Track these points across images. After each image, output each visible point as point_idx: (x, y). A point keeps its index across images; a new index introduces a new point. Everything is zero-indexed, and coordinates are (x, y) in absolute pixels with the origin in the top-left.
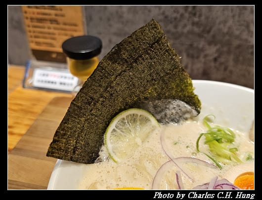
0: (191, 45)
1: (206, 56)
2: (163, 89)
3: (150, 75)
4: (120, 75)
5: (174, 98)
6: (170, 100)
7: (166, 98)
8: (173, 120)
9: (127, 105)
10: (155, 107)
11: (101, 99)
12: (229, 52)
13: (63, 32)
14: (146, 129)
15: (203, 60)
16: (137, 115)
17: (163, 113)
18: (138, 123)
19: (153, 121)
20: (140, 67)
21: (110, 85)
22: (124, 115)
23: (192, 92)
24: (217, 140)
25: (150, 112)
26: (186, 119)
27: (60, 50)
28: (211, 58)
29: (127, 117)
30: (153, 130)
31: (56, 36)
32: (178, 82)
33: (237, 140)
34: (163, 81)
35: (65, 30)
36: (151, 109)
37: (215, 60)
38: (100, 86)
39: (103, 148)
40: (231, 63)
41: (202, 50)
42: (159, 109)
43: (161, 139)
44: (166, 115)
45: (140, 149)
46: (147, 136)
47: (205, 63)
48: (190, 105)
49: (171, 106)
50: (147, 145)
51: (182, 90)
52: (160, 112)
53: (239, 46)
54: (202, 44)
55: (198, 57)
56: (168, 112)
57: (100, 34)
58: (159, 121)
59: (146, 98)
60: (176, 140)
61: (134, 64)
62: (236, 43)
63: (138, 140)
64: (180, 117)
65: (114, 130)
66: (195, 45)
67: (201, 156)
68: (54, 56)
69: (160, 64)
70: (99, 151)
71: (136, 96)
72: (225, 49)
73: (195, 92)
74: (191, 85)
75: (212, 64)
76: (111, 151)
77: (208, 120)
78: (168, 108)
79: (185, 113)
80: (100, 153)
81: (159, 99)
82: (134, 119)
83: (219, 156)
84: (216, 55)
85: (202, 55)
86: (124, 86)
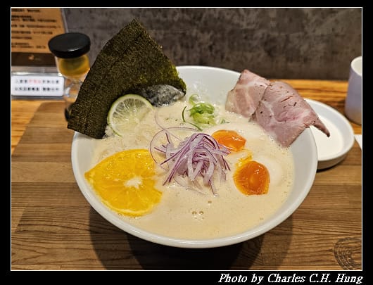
0: (184, 34)
1: (200, 45)
2: (152, 75)
3: (139, 63)
4: (114, 64)
5: (163, 83)
6: (160, 85)
7: (156, 84)
8: (164, 103)
9: (123, 91)
10: (148, 92)
11: (102, 86)
12: (223, 39)
13: (39, 29)
14: (142, 111)
15: (198, 50)
16: (133, 100)
17: (155, 98)
18: (135, 106)
19: (148, 104)
20: (130, 58)
21: (107, 74)
22: (122, 100)
23: (177, 77)
24: (200, 112)
25: (144, 97)
26: (176, 101)
27: (47, 50)
28: (207, 46)
29: (125, 101)
30: (148, 112)
31: (32, 35)
32: (164, 68)
33: (216, 112)
34: (151, 68)
35: (42, 27)
36: (145, 94)
37: (211, 48)
38: (100, 74)
39: (108, 127)
40: (227, 50)
41: (196, 38)
42: (152, 94)
43: (155, 117)
44: (158, 99)
45: (138, 126)
46: (144, 117)
47: (201, 52)
48: (177, 88)
49: (162, 91)
50: (144, 122)
51: (169, 76)
52: (153, 97)
53: (232, 32)
54: (195, 32)
55: (192, 47)
56: (160, 96)
57: (82, 28)
58: (153, 104)
59: (139, 85)
60: (168, 116)
61: (125, 55)
62: (229, 28)
63: (137, 120)
64: (170, 99)
65: (115, 113)
66: (188, 33)
67: (187, 125)
68: (31, 58)
69: (146, 53)
70: (104, 130)
71: (130, 83)
72: (219, 35)
73: (180, 76)
74: (175, 70)
75: (209, 53)
76: (114, 129)
77: (192, 99)
78: (160, 93)
79: (174, 95)
80: (106, 132)
81: (151, 85)
82: (130, 103)
83: (200, 122)
84: (211, 43)
85: (197, 43)
86: (119, 74)
